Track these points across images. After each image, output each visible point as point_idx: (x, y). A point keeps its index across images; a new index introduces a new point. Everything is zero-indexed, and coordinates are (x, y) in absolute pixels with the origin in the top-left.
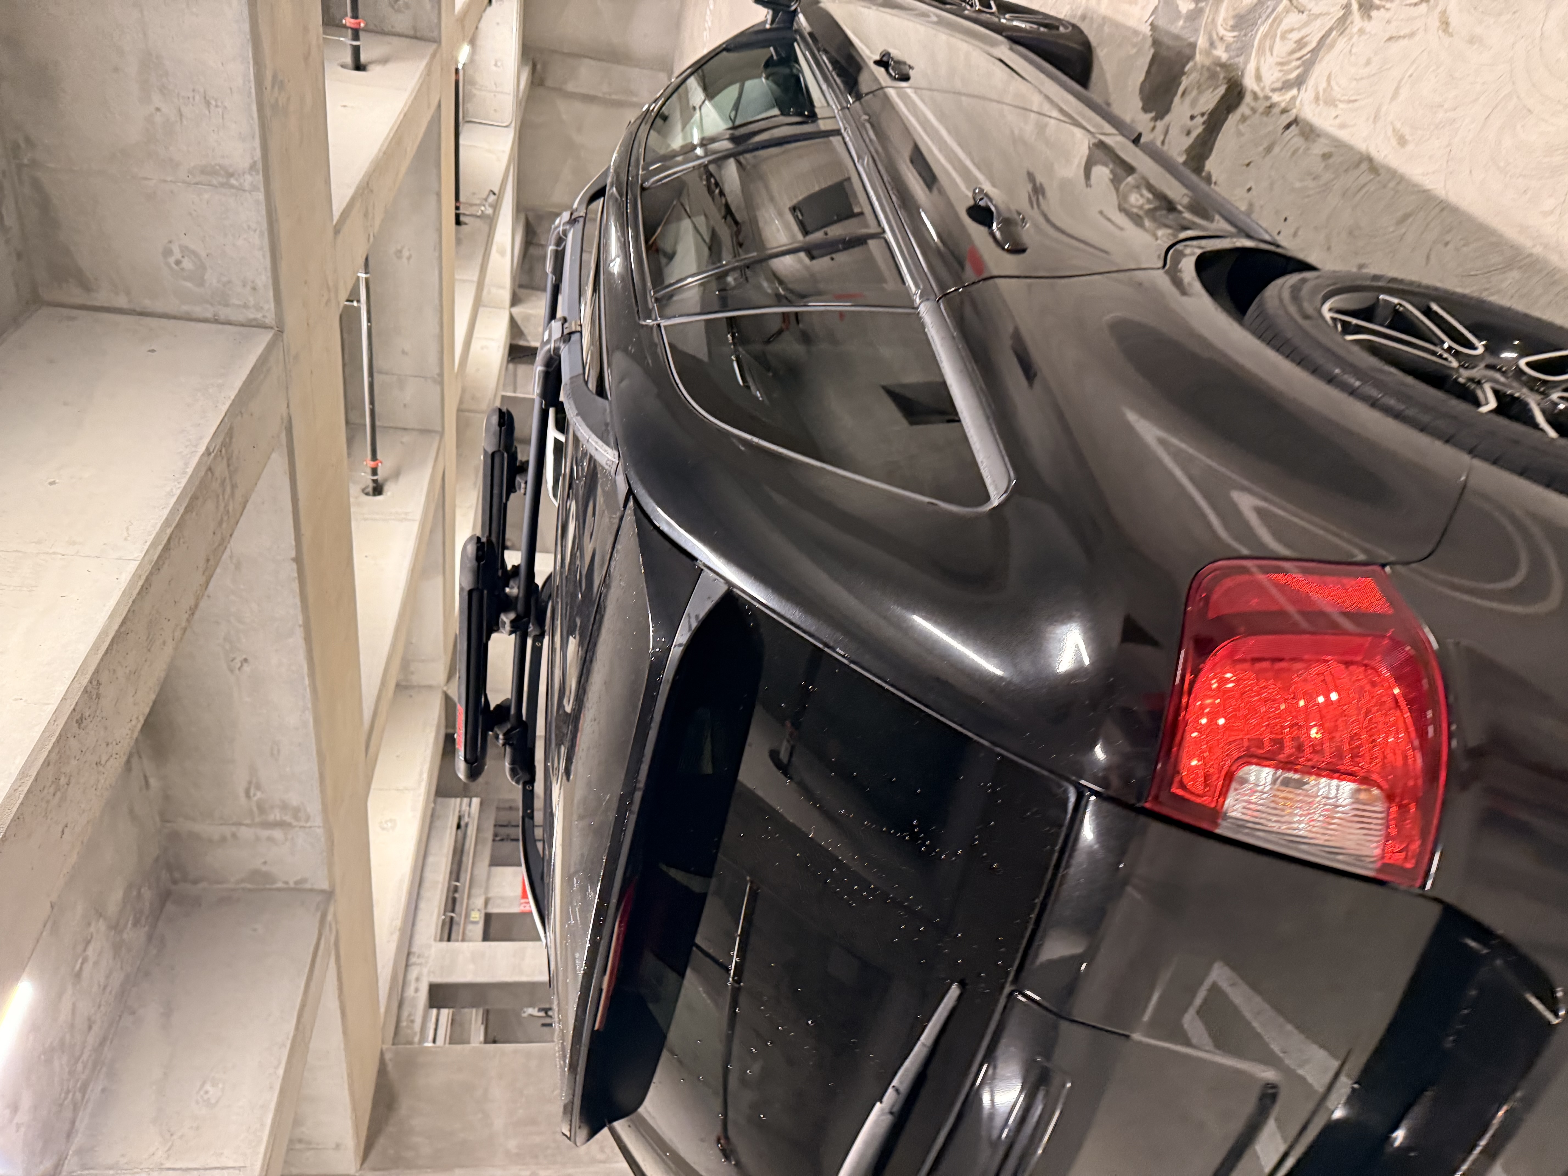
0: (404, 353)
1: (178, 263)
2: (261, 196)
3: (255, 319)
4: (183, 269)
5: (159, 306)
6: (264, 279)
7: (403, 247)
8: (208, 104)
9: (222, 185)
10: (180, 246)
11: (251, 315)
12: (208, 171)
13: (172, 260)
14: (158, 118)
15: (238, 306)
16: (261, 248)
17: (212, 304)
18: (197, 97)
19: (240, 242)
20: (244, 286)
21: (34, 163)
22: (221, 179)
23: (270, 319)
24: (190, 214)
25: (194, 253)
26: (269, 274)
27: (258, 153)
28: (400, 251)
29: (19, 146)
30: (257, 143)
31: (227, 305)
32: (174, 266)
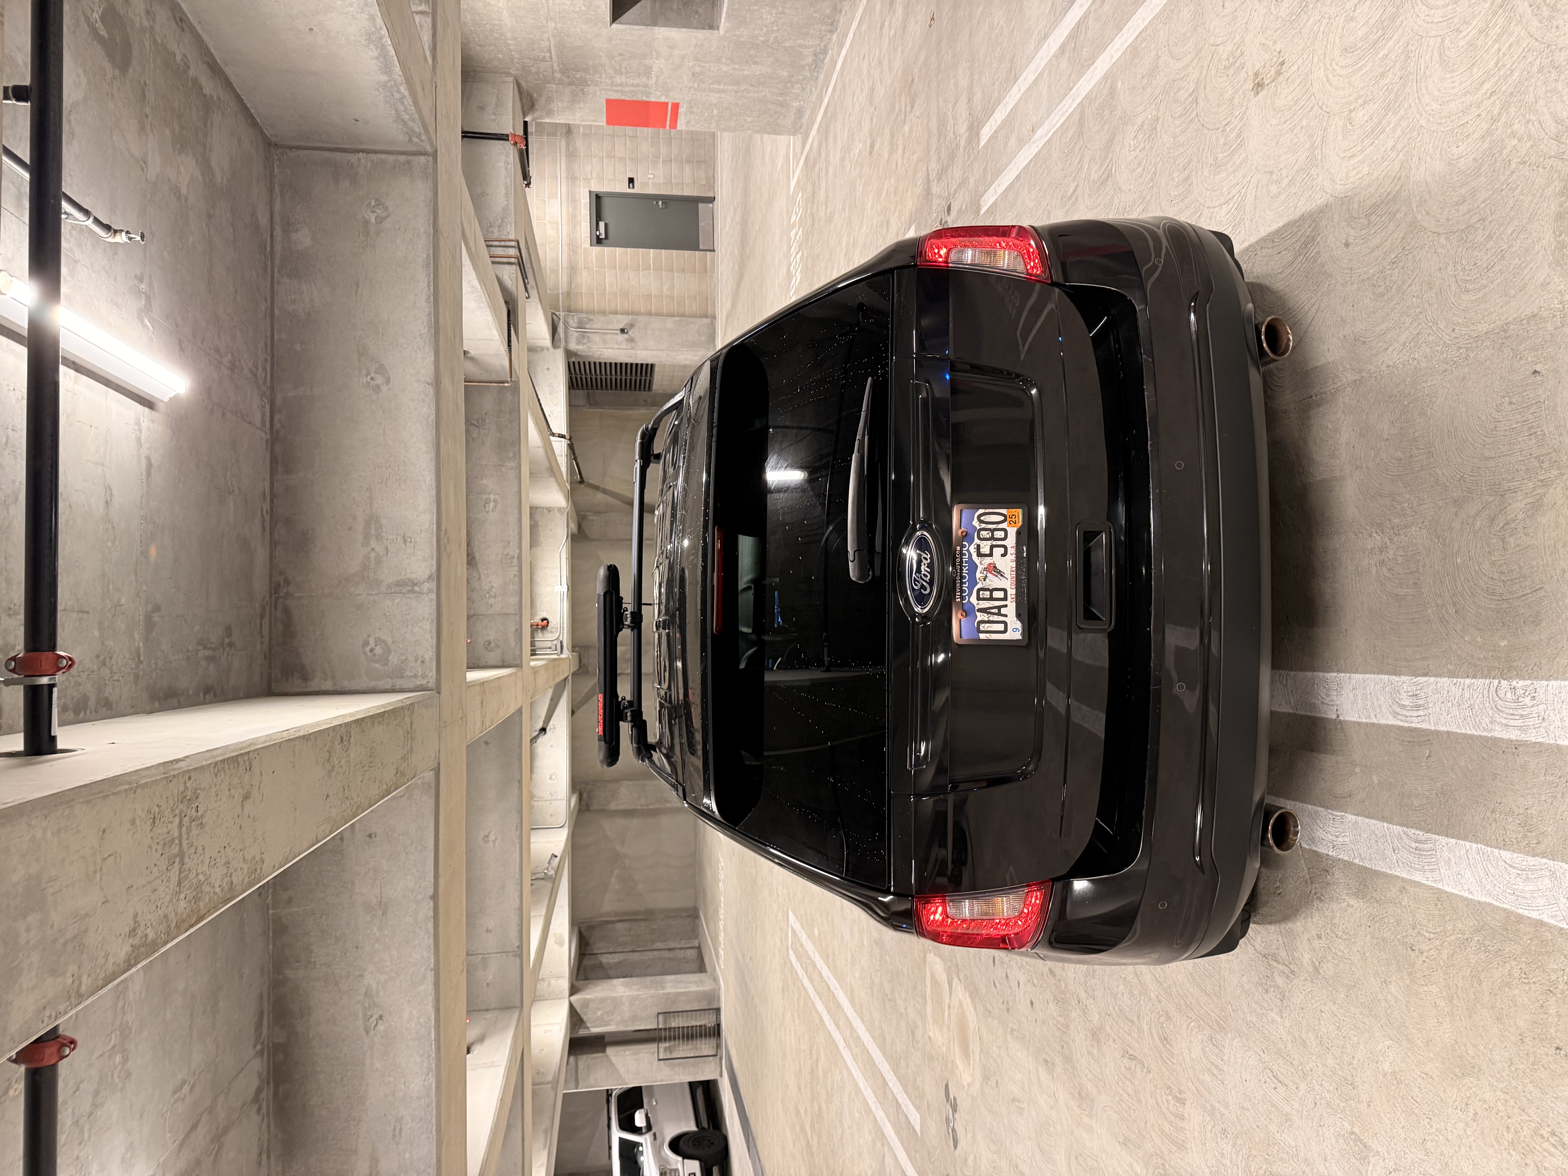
0: (488, 931)
1: (372, 650)
2: (434, 596)
3: (422, 685)
4: (374, 655)
5: (354, 685)
6: (429, 654)
7: (489, 833)
8: (405, 541)
9: (409, 592)
10: (375, 638)
11: (419, 682)
12: (400, 584)
13: (367, 649)
14: (373, 555)
15: (411, 677)
16: (431, 632)
17: (391, 678)
18: (399, 538)
19: (416, 630)
20: (416, 661)
21: (288, 595)
22: (408, 588)
23: (432, 683)
24: (385, 615)
25: (384, 642)
26: (434, 650)
27: (435, 567)
28: (487, 836)
29: (279, 585)
30: (434, 562)
31: (402, 677)
32: (369, 653)
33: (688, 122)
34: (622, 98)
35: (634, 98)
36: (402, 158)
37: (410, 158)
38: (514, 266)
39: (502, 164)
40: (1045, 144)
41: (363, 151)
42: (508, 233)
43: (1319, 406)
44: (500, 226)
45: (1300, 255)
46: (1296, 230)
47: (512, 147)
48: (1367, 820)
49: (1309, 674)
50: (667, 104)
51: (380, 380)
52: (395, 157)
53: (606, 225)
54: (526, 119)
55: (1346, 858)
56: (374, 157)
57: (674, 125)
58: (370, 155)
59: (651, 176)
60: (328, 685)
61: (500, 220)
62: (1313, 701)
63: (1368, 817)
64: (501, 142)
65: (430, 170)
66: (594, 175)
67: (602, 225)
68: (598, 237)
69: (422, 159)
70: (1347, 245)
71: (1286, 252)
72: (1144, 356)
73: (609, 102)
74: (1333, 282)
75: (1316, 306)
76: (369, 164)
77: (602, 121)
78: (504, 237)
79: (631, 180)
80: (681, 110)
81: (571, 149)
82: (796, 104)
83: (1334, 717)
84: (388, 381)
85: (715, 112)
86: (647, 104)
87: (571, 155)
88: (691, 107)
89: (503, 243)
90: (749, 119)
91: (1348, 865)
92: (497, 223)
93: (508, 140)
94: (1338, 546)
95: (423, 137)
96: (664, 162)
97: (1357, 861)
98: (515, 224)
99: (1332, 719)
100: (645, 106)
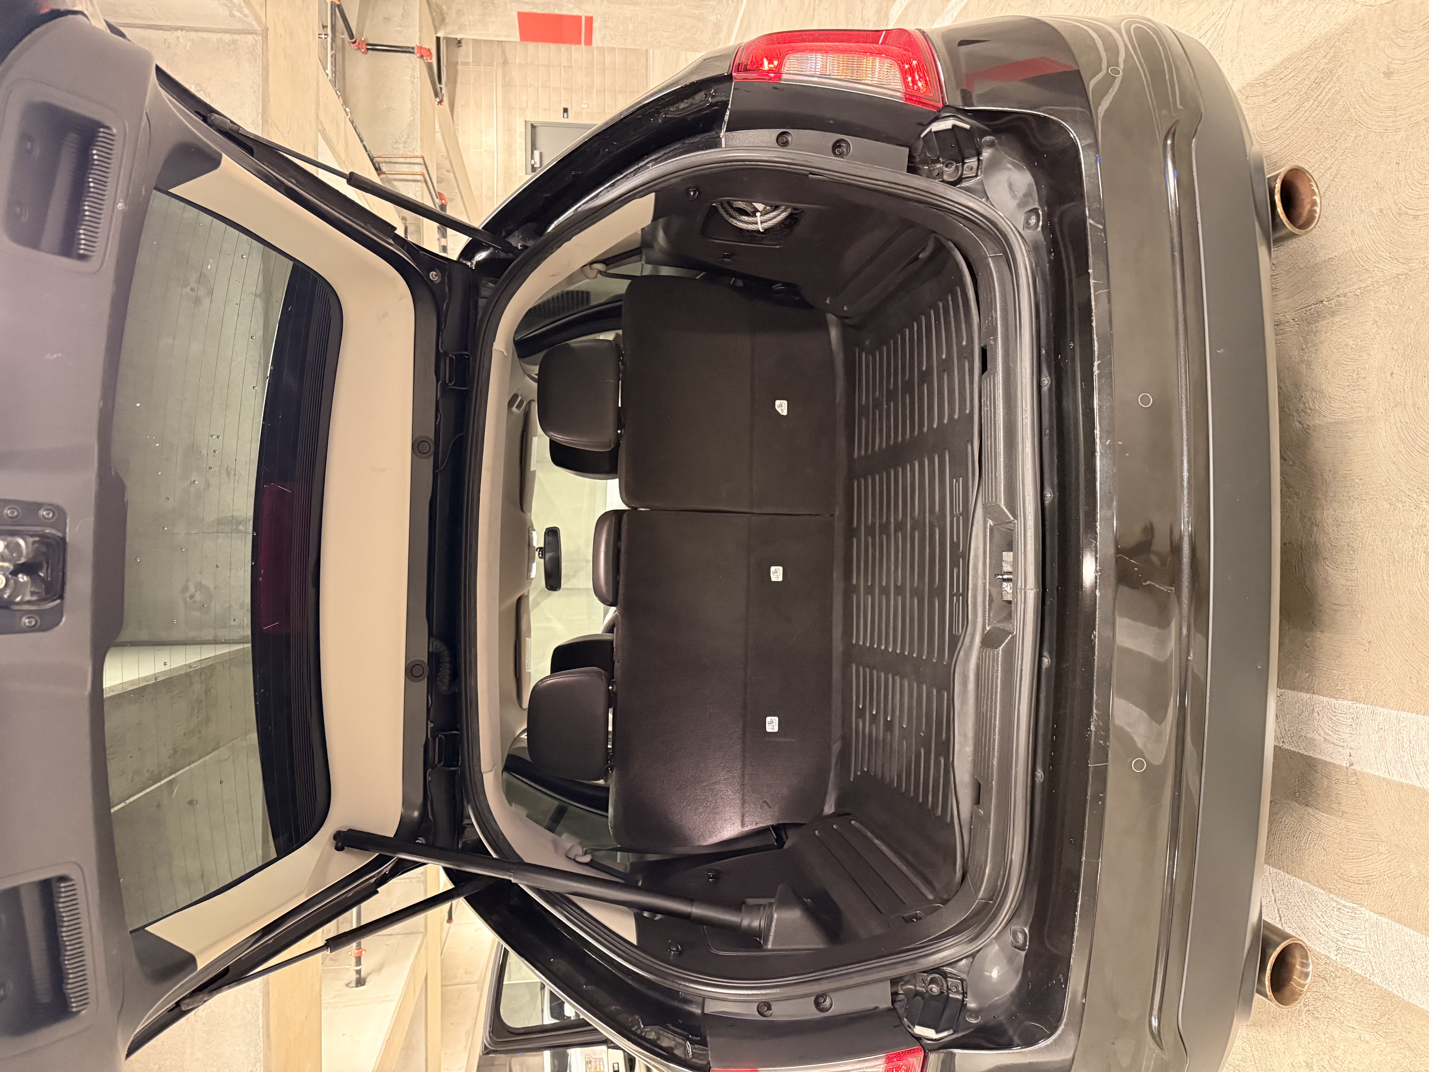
1: (192, 597)
4: (195, 602)
5: (176, 636)
8: (228, 474)
9: (233, 531)
10: (196, 583)
11: (244, 632)
12: (223, 522)
13: (187, 595)
14: (193, 490)
17: (214, 628)
18: (222, 471)
20: (241, 609)
22: (232, 527)
24: (206, 557)
25: (206, 587)
31: (225, 627)
32: (188, 599)
33: (603, 38)
34: (535, 11)
35: (546, 11)
36: (227, 37)
37: (236, 37)
38: (420, 183)
39: (408, 78)
40: (961, 11)
41: (182, 29)
42: (414, 149)
43: (1333, 314)
44: (405, 143)
45: (1307, 100)
46: (1302, 64)
47: (418, 60)
48: (1397, 926)
49: (1306, 696)
50: (580, 17)
51: (202, 292)
52: (219, 35)
53: (541, 154)
54: (439, 35)
55: (1358, 971)
56: (193, 35)
57: (589, 42)
58: (189, 33)
59: (586, 106)
60: (144, 636)
61: (406, 136)
62: (1310, 735)
63: (1399, 921)
64: (407, 55)
65: (259, 51)
66: (530, 105)
67: (537, 154)
68: (533, 166)
69: (250, 37)
70: (1388, 74)
71: (1285, 98)
72: (1090, 221)
73: (520, 15)
74: (1363, 132)
75: (1333, 170)
76: (189, 43)
77: (516, 37)
78: (410, 154)
79: (566, 110)
80: (595, 25)
81: (507, 79)
82: (713, 18)
83: (1345, 764)
84: (211, 293)
85: (630, 26)
86: (560, 18)
87: (507, 86)
88: (605, 21)
89: (408, 160)
90: (666, 35)
91: (1361, 981)
92: (403, 139)
93: (413, 53)
94: (1359, 518)
95: (246, 11)
96: (597, 92)
97: (1377, 980)
98: (422, 140)
99: (1340, 767)
100: (559, 19)
